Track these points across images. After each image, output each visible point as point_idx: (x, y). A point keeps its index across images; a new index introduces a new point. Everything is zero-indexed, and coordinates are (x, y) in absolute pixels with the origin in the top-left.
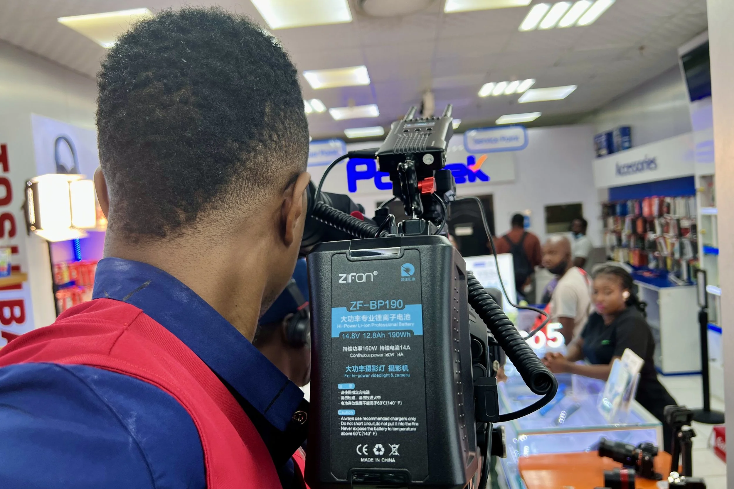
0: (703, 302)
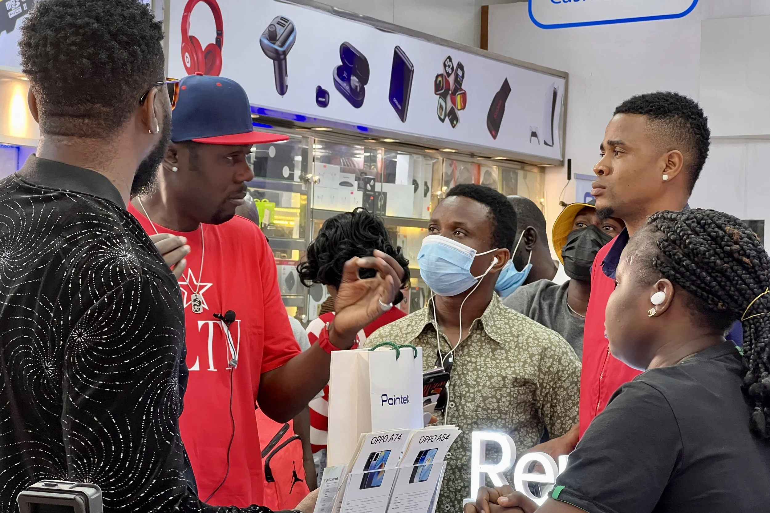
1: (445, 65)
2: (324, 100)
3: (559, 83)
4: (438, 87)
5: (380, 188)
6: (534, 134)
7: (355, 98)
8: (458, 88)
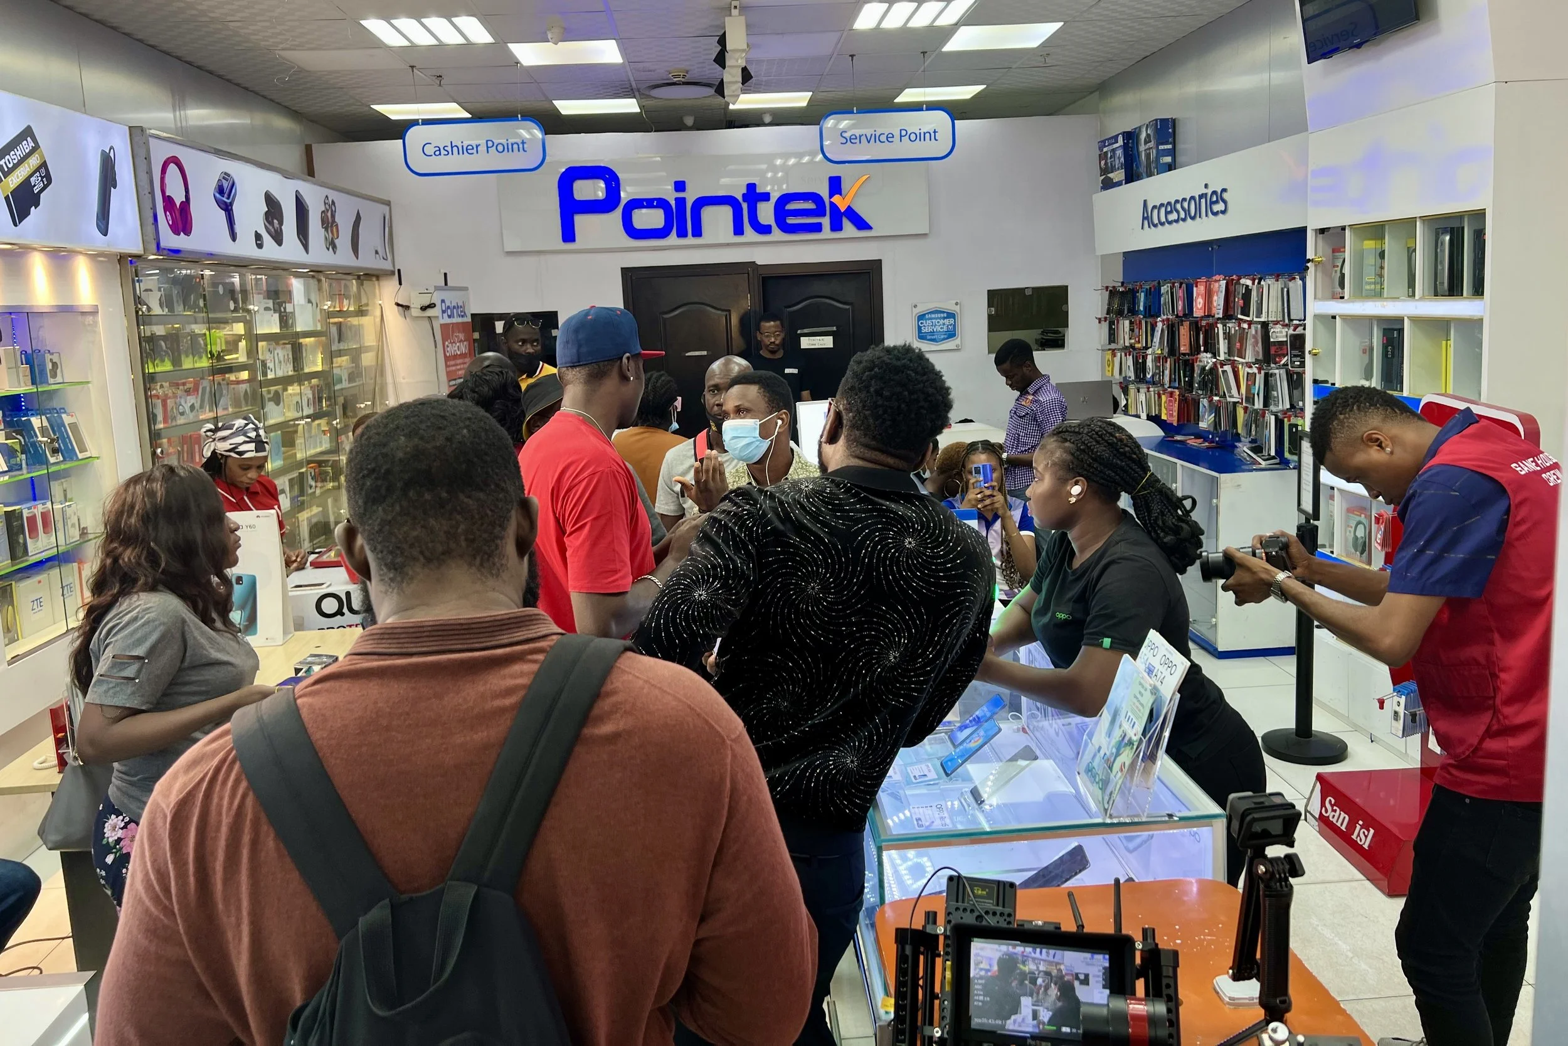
0: (1308, 505)
1: (325, 204)
2: (260, 242)
3: (386, 210)
4: (323, 224)
5: (289, 308)
6: (377, 252)
7: (278, 238)
8: (334, 221)
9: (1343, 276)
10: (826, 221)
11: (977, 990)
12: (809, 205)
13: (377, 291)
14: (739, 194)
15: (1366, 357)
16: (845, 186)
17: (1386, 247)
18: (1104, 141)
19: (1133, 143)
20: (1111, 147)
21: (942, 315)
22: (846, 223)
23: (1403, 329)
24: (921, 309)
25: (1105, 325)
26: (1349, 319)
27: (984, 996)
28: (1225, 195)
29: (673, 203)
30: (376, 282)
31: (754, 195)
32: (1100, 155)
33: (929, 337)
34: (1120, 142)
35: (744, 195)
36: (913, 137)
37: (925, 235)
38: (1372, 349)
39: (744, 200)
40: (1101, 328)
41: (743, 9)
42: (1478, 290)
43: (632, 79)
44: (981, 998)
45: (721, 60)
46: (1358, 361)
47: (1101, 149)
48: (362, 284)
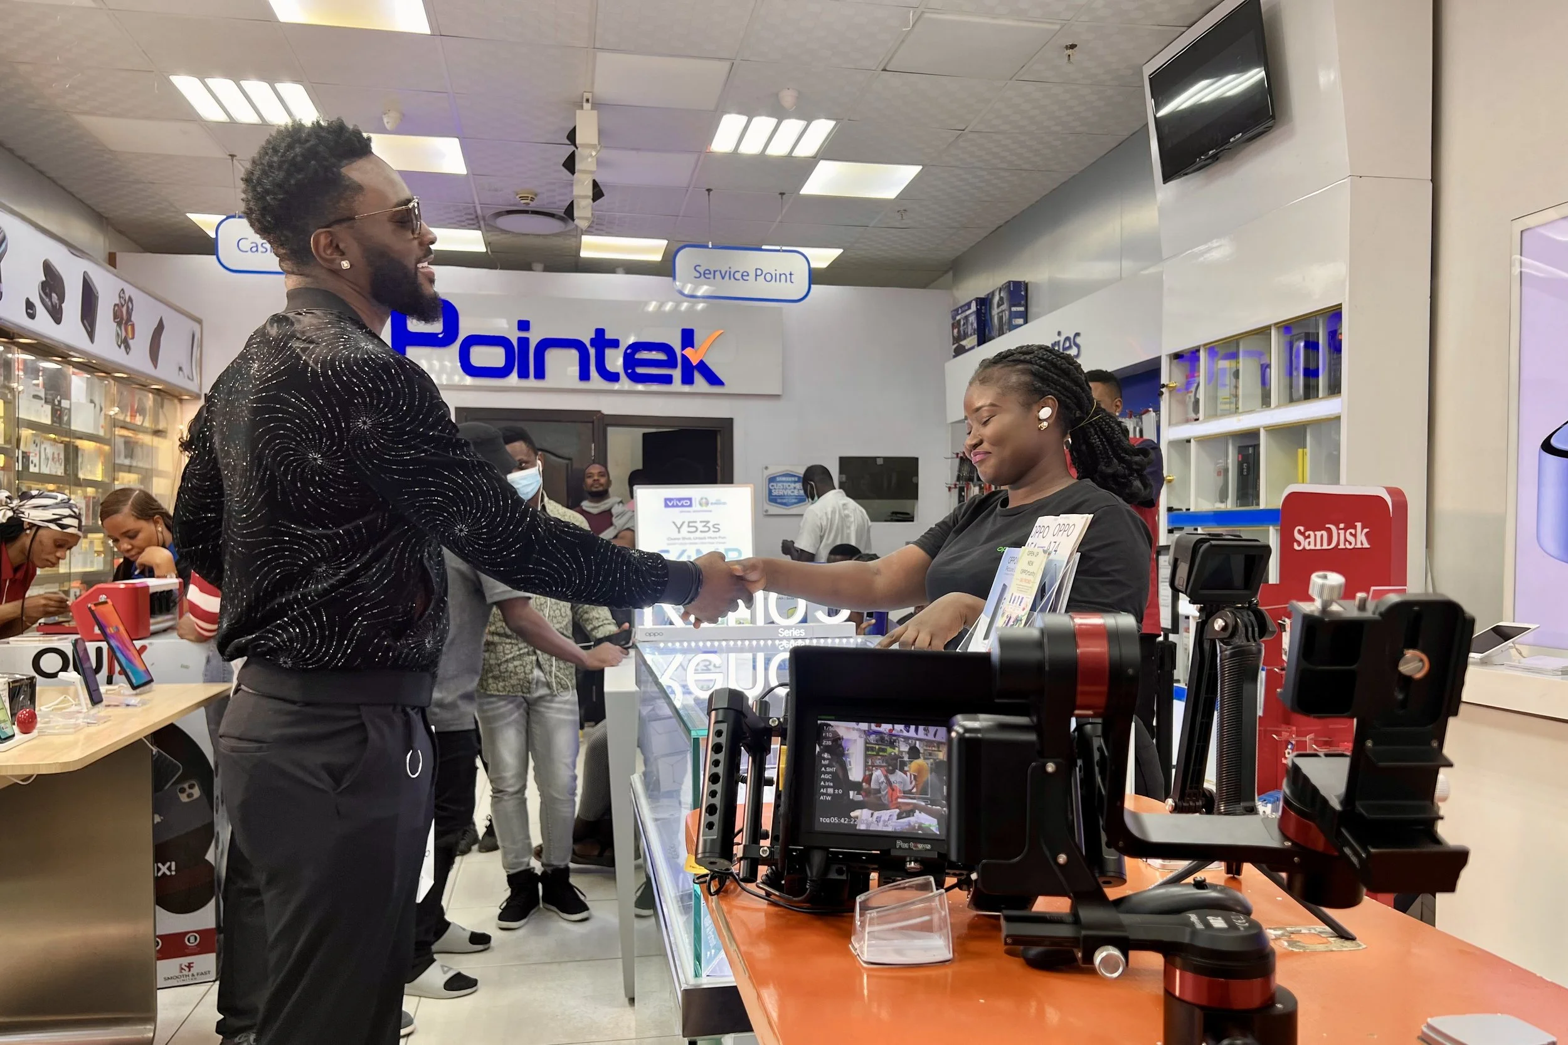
1: (120, 297)
2: (31, 312)
3: (196, 327)
4: (115, 317)
5: (65, 404)
6: (180, 369)
7: (56, 315)
8: (129, 319)
9: (1197, 402)
10: (677, 374)
11: (825, 780)
12: (661, 356)
13: (179, 414)
14: (586, 337)
15: (1221, 479)
16: (698, 338)
17: (1241, 366)
18: (957, 310)
19: (986, 309)
20: (964, 315)
21: (793, 479)
22: (698, 377)
23: (1258, 445)
24: (773, 470)
25: (955, 492)
26: (1204, 441)
27: (834, 788)
28: (1078, 340)
29: (515, 343)
30: (178, 406)
31: (602, 341)
32: (953, 325)
33: (779, 501)
34: (974, 307)
35: (592, 340)
36: (768, 277)
37: (778, 396)
38: (1226, 470)
39: (592, 345)
40: (951, 496)
41: (596, 106)
42: (1335, 388)
43: (477, 202)
44: (830, 791)
45: (570, 164)
46: (1213, 481)
47: (954, 318)
48: (162, 407)
